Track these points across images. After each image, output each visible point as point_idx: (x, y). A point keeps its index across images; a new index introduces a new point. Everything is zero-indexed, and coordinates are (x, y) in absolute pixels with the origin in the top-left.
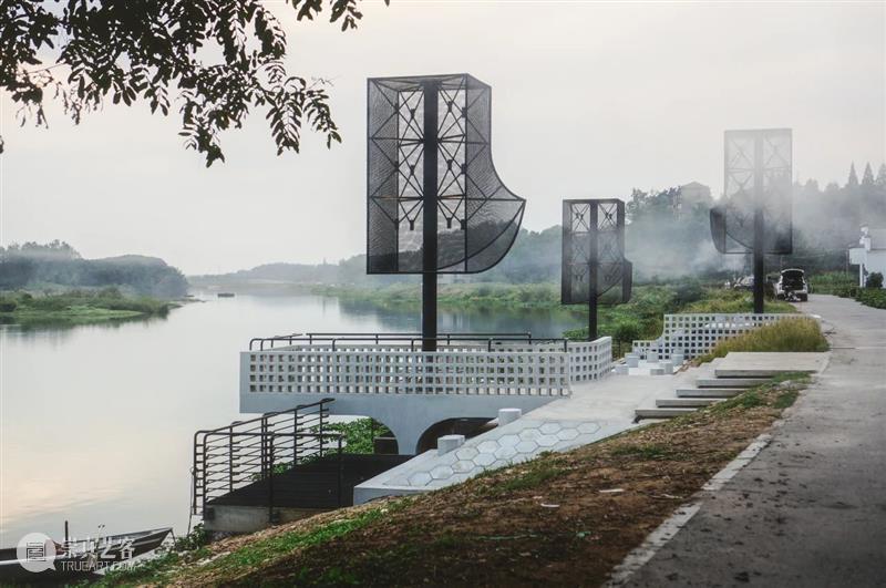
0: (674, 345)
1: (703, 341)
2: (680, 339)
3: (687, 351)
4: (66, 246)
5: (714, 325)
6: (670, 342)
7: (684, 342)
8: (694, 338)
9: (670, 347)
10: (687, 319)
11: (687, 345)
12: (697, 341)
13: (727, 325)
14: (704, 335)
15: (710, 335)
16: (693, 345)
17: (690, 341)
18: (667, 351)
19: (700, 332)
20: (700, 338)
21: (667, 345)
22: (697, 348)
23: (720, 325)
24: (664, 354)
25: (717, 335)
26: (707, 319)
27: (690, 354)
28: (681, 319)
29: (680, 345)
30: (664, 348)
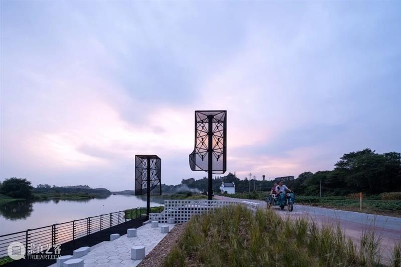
0: (169, 215)
1: (184, 214)
2: (173, 212)
3: (176, 219)
4: (87, 186)
5: (189, 206)
6: (167, 214)
7: (174, 214)
8: (179, 212)
9: (168, 217)
10: (176, 202)
11: (176, 215)
12: (181, 214)
13: (196, 206)
14: (184, 211)
15: (187, 211)
16: (179, 215)
17: (177, 214)
18: (166, 219)
19: (183, 209)
20: (183, 212)
21: (166, 215)
22: (181, 217)
23: (193, 206)
24: (164, 220)
25: (191, 211)
26: (186, 202)
27: (178, 220)
28: (173, 202)
29: (173, 215)
30: (164, 217)
